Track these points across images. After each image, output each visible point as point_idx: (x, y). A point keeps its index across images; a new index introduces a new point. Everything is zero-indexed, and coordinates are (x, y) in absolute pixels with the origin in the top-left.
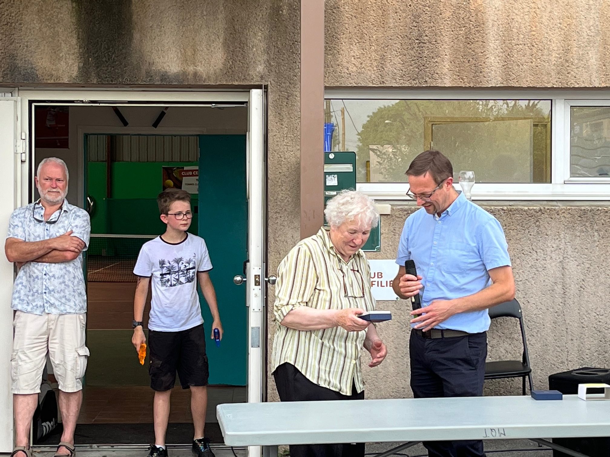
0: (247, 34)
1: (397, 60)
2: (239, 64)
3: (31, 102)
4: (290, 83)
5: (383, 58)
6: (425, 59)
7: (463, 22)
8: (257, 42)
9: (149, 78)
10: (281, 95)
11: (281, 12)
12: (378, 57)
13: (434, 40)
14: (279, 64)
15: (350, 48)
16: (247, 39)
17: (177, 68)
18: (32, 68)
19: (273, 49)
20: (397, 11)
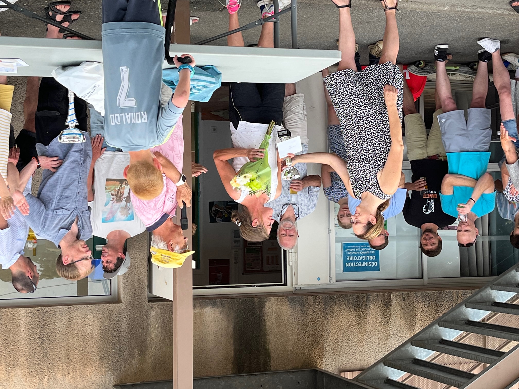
0: (162, 336)
1: (59, 324)
2: (167, 315)
3: (285, 284)
4: (133, 305)
5: (69, 326)
6: (39, 327)
8: (155, 331)
9: (223, 303)
10: (139, 296)
11: (139, 352)
12: (73, 326)
13: (32, 340)
14: (141, 317)
15: (92, 331)
16: (162, 333)
17: (206, 311)
19: (144, 327)
20: (59, 359)
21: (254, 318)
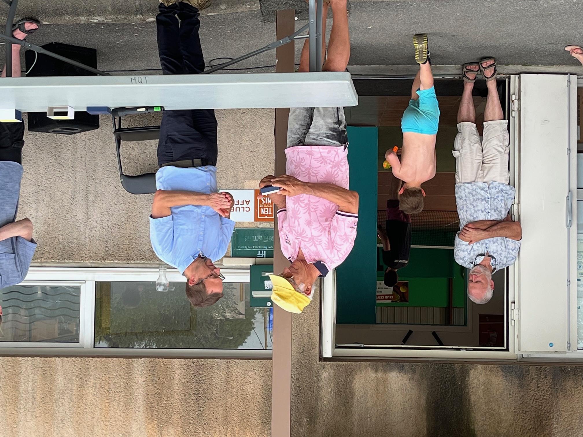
0: (335, 403)
1: (217, 380)
2: (342, 378)
3: (507, 350)
4: (301, 363)
5: (227, 382)
6: (194, 381)
7: (163, 410)
8: (327, 396)
9: (413, 368)
10: (309, 353)
11: (308, 420)
12: (231, 383)
13: (186, 396)
14: (310, 378)
15: (254, 391)
16: (336, 398)
17: (391, 376)
18: (506, 377)
19: (315, 390)
20: (216, 420)
21: (454, 390)
